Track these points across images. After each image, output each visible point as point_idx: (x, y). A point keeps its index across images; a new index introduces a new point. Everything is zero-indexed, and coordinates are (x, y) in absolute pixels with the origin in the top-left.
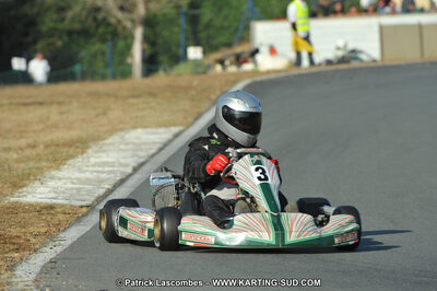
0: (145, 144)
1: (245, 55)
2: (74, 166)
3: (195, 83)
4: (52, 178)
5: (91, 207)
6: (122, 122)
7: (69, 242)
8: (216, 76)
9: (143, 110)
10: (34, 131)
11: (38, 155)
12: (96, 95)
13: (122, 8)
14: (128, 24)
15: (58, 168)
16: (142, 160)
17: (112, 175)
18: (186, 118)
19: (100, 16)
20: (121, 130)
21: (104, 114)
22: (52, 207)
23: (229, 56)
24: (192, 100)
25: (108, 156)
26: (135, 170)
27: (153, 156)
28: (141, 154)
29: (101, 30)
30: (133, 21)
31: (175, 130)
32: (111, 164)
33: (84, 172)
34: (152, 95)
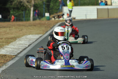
0: (32, 39)
1: (60, 16)
2: (12, 44)
3: (46, 23)
4: (6, 48)
5: (16, 56)
6: (26, 33)
7: (9, 65)
8: (52, 21)
9: (32, 30)
10: (2, 35)
11: (3, 41)
12: (20, 25)
13: (28, 2)
14: (29, 6)
15: (8, 45)
16: (31, 43)
17: (22, 47)
18: (43, 32)
19: (22, 4)
20: (26, 35)
21: (21, 30)
22: (5, 55)
23: (56, 16)
24: (46, 27)
25: (21, 42)
26: (29, 46)
27: (34, 42)
28: (31, 42)
29: (22, 8)
30: (31, 6)
31: (40, 35)
32: (22, 44)
33: (15, 46)
34: (35, 26)
